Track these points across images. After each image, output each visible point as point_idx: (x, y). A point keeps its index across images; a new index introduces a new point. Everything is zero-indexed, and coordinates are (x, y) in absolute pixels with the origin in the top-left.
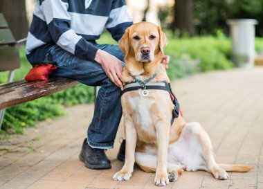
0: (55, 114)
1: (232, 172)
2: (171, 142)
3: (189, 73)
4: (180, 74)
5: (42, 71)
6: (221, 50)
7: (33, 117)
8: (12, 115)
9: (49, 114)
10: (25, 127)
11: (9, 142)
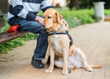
0: (21, 44)
1: (94, 68)
2: (69, 56)
3: (77, 25)
4: (73, 25)
5: (15, 28)
6: (90, 15)
7: (12, 46)
8: (3, 46)
9: (18, 44)
10: (8, 50)
11: (2, 57)
